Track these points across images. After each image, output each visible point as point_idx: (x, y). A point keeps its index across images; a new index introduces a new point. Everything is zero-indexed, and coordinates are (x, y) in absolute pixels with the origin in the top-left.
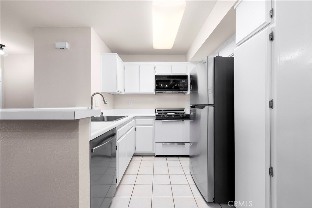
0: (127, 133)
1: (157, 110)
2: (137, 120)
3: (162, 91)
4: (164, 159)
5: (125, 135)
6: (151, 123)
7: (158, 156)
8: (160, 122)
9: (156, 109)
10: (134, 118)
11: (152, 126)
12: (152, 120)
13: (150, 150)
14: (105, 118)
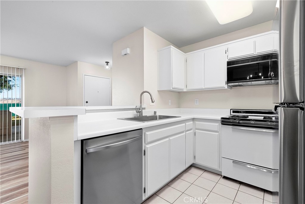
0: (171, 138)
1: (233, 111)
2: (197, 122)
3: (240, 84)
4: (237, 185)
5: (167, 139)
6: (216, 129)
7: (225, 178)
8: (229, 128)
9: (231, 110)
10: (193, 119)
11: (217, 134)
12: (217, 124)
13: (214, 166)
14: (157, 117)
